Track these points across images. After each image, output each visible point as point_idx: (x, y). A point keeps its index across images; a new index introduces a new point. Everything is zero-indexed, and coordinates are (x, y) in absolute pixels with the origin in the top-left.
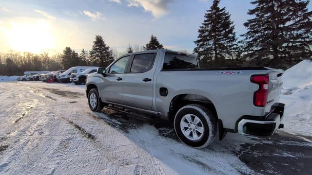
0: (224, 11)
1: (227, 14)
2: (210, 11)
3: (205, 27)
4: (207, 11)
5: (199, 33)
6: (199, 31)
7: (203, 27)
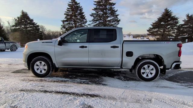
0: (79, 5)
1: (81, 7)
2: (71, 2)
3: (69, 13)
4: (69, 2)
5: (65, 16)
6: (65, 14)
7: (67, 12)
